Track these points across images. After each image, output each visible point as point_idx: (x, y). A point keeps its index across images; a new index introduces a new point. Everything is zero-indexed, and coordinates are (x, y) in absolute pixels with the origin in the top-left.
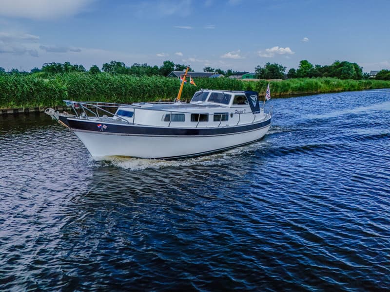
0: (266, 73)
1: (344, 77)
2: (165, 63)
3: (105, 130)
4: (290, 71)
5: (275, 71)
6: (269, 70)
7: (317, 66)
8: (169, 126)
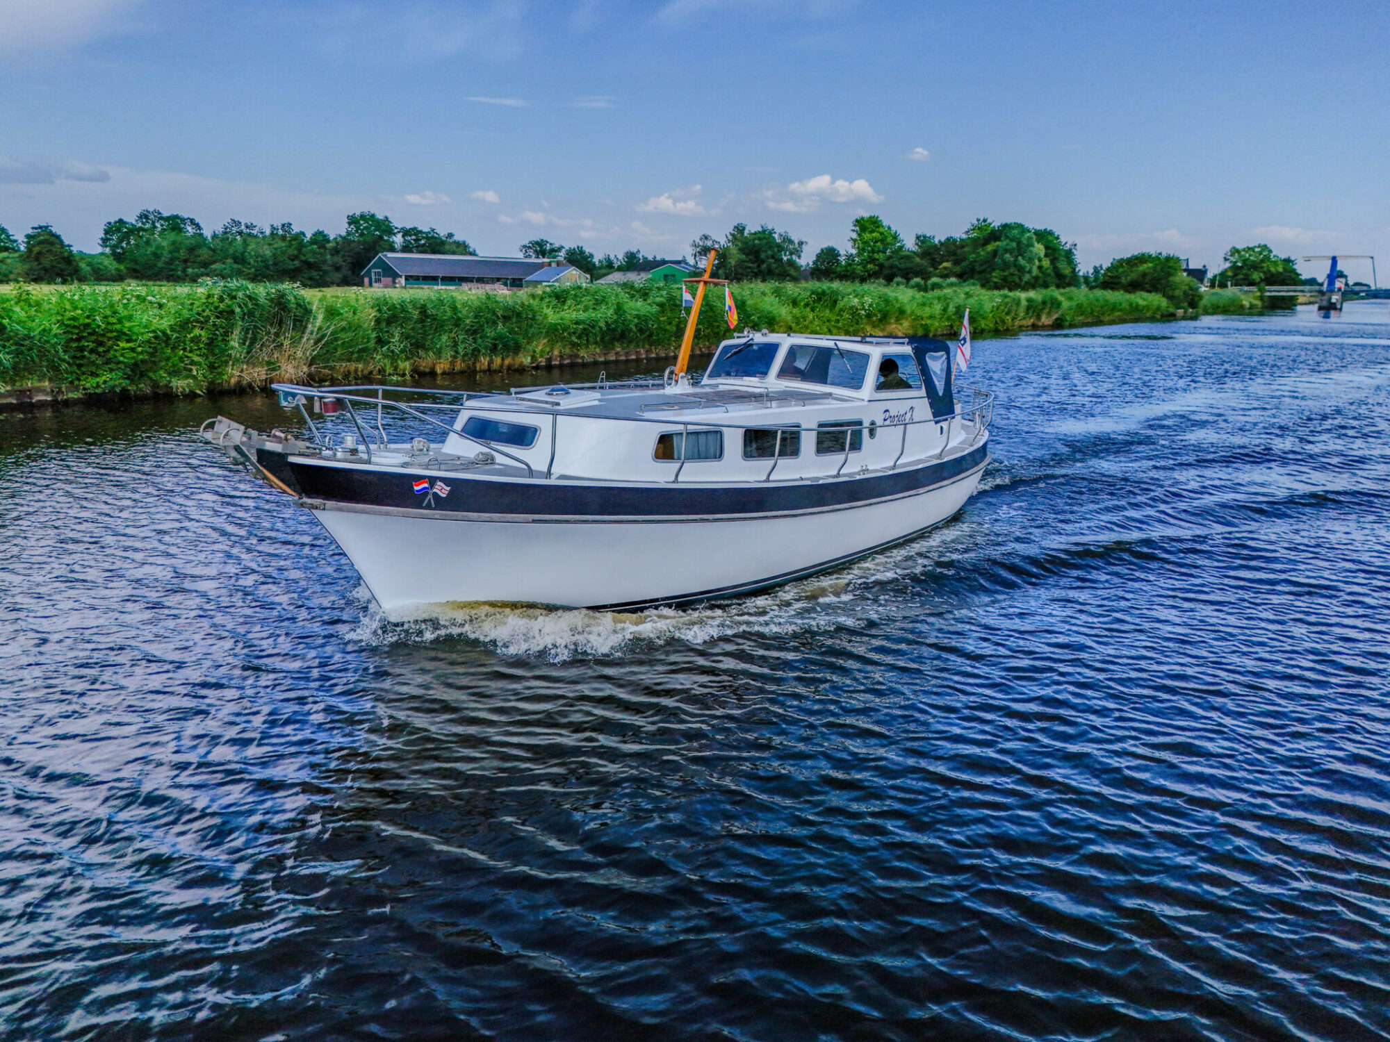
0: (733, 262)
1: (1004, 279)
2: (353, 220)
3: (440, 503)
4: (818, 256)
5: (763, 256)
6: (742, 250)
7: (922, 240)
8: (675, 481)
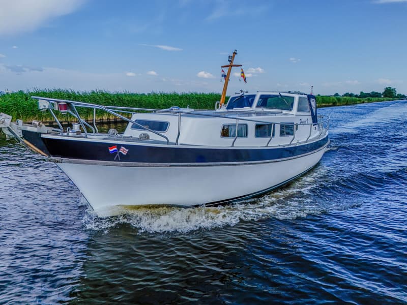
3: (123, 158)
8: (233, 146)
